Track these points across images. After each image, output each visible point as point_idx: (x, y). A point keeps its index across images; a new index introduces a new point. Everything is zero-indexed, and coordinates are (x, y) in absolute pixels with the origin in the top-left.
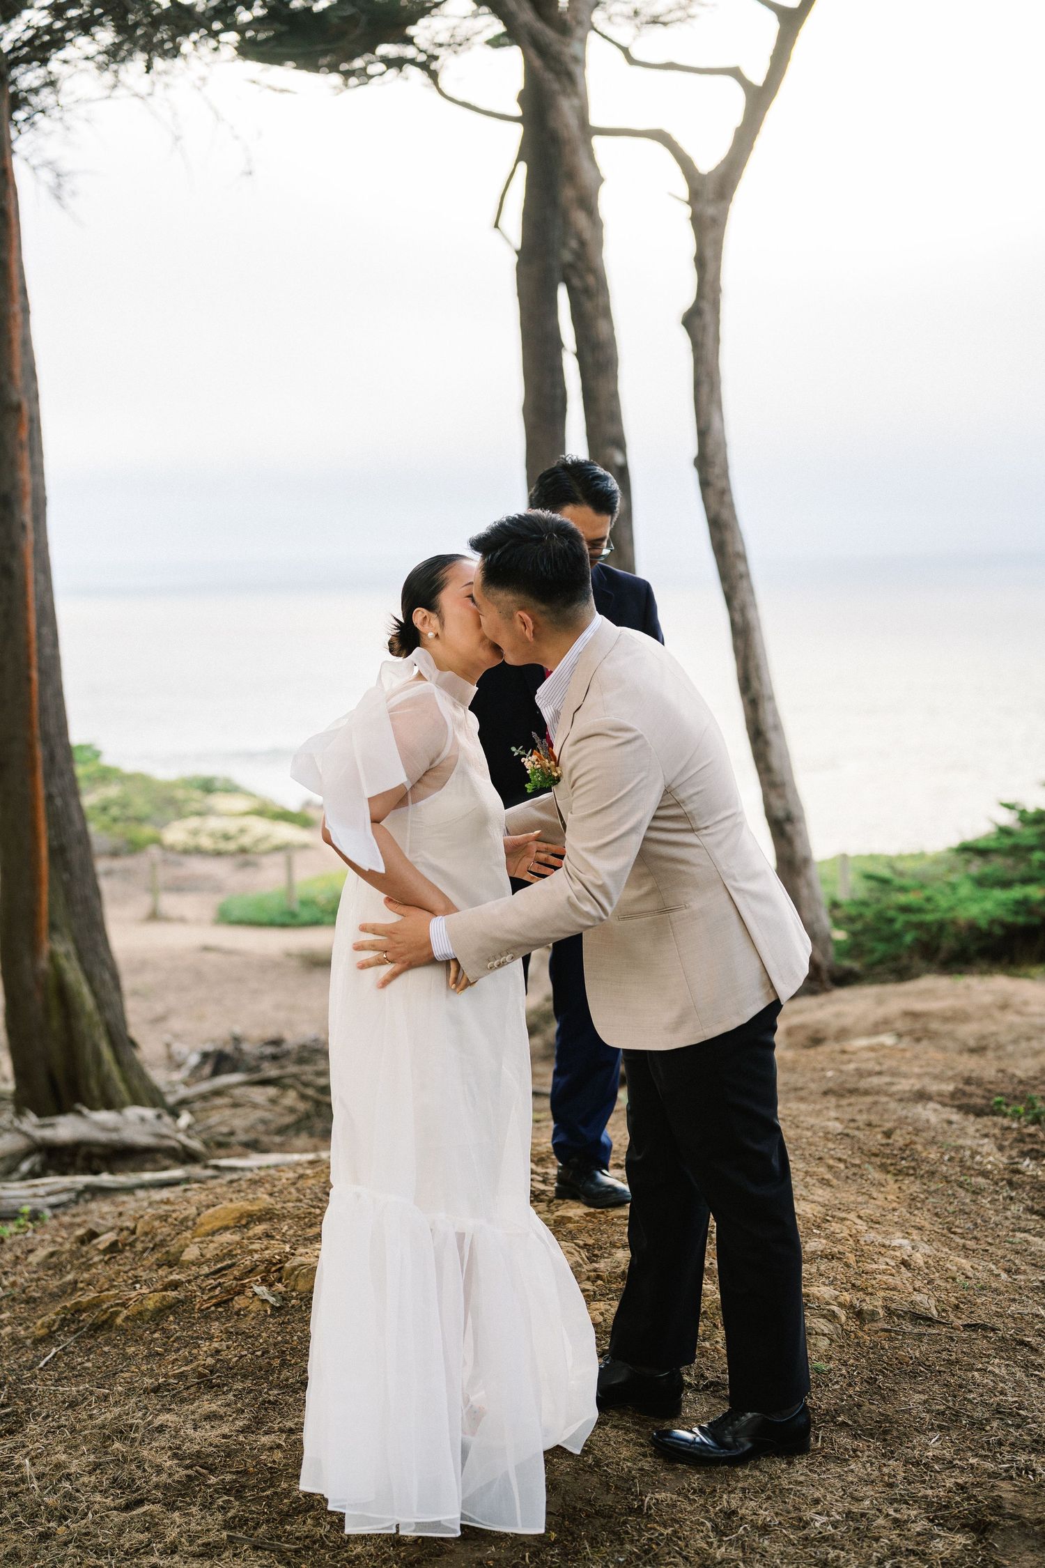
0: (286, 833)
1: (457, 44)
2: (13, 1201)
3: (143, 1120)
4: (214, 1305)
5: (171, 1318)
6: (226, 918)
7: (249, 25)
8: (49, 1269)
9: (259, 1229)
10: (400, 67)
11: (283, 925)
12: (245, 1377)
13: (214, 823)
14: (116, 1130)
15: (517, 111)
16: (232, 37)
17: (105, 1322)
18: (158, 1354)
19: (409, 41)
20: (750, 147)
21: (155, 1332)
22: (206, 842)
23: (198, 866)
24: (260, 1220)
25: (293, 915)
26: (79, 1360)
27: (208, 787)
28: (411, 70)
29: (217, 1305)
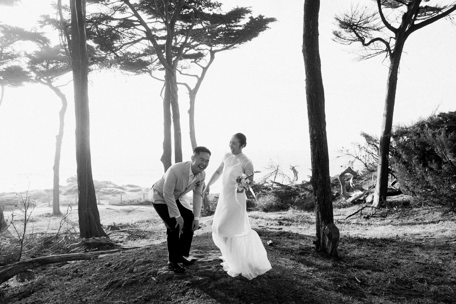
0: (120, 190)
1: (154, 69)
2: (88, 256)
3: (104, 238)
4: (143, 282)
5: (134, 285)
6: (110, 204)
7: (122, 64)
8: (102, 272)
9: (148, 265)
10: (145, 72)
11: (120, 205)
12: (154, 298)
13: (108, 189)
14: (99, 240)
15: (164, 79)
16: (119, 66)
17: (119, 286)
18: (133, 293)
19: (147, 68)
20: (199, 87)
21: (131, 288)
22: (107, 192)
23: (106, 196)
24: (148, 263)
25: (122, 203)
26: (116, 294)
27: (107, 183)
28: (147, 73)
29: (144, 282)
